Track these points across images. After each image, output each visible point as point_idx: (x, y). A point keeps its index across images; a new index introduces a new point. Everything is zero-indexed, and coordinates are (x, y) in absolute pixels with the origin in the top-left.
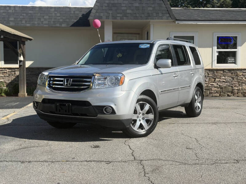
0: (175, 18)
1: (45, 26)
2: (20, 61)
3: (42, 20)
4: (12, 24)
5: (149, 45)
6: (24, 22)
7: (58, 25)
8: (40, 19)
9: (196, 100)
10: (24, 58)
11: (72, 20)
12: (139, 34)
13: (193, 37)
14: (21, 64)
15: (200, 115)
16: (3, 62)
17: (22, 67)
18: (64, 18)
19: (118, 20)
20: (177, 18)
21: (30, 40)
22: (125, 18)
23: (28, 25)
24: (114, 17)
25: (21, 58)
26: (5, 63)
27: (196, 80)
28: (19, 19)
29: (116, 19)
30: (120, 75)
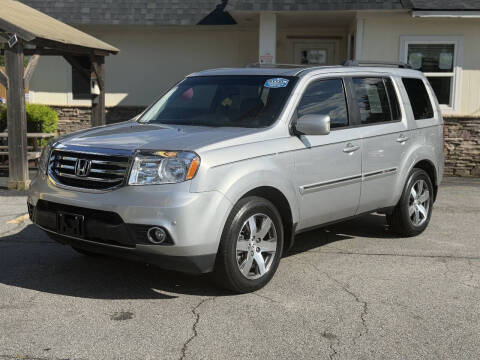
0: (412, 5)
1: (149, 23)
2: (95, 96)
3: (144, 11)
4: (85, 20)
5: (286, 82)
6: (108, 16)
7: (173, 22)
8: (139, 9)
9: (412, 200)
10: (100, 89)
11: (202, 12)
12: (340, 38)
13: (452, 46)
14: (96, 101)
15: (424, 233)
16: (71, 95)
17: (97, 107)
18: (186, 7)
19: (287, 12)
20: (414, 4)
21: (114, 53)
22: (300, 6)
23: (116, 22)
24: (278, 6)
25: (96, 90)
26: (75, 97)
27: (412, 155)
28: (100, 11)
29: (282, 9)
30: (191, 156)
